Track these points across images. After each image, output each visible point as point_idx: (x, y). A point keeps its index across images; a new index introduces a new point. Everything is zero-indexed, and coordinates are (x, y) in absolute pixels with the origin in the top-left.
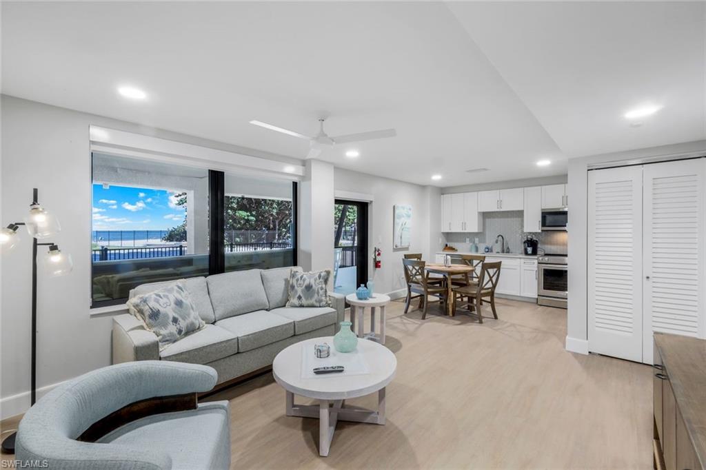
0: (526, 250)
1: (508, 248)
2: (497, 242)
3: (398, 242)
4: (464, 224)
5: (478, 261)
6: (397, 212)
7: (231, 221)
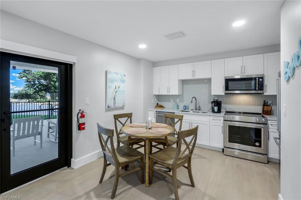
0: (213, 108)
1: (200, 107)
2: (192, 102)
3: (111, 103)
4: (169, 89)
5: (178, 119)
6: (109, 76)
7: (53, 88)
